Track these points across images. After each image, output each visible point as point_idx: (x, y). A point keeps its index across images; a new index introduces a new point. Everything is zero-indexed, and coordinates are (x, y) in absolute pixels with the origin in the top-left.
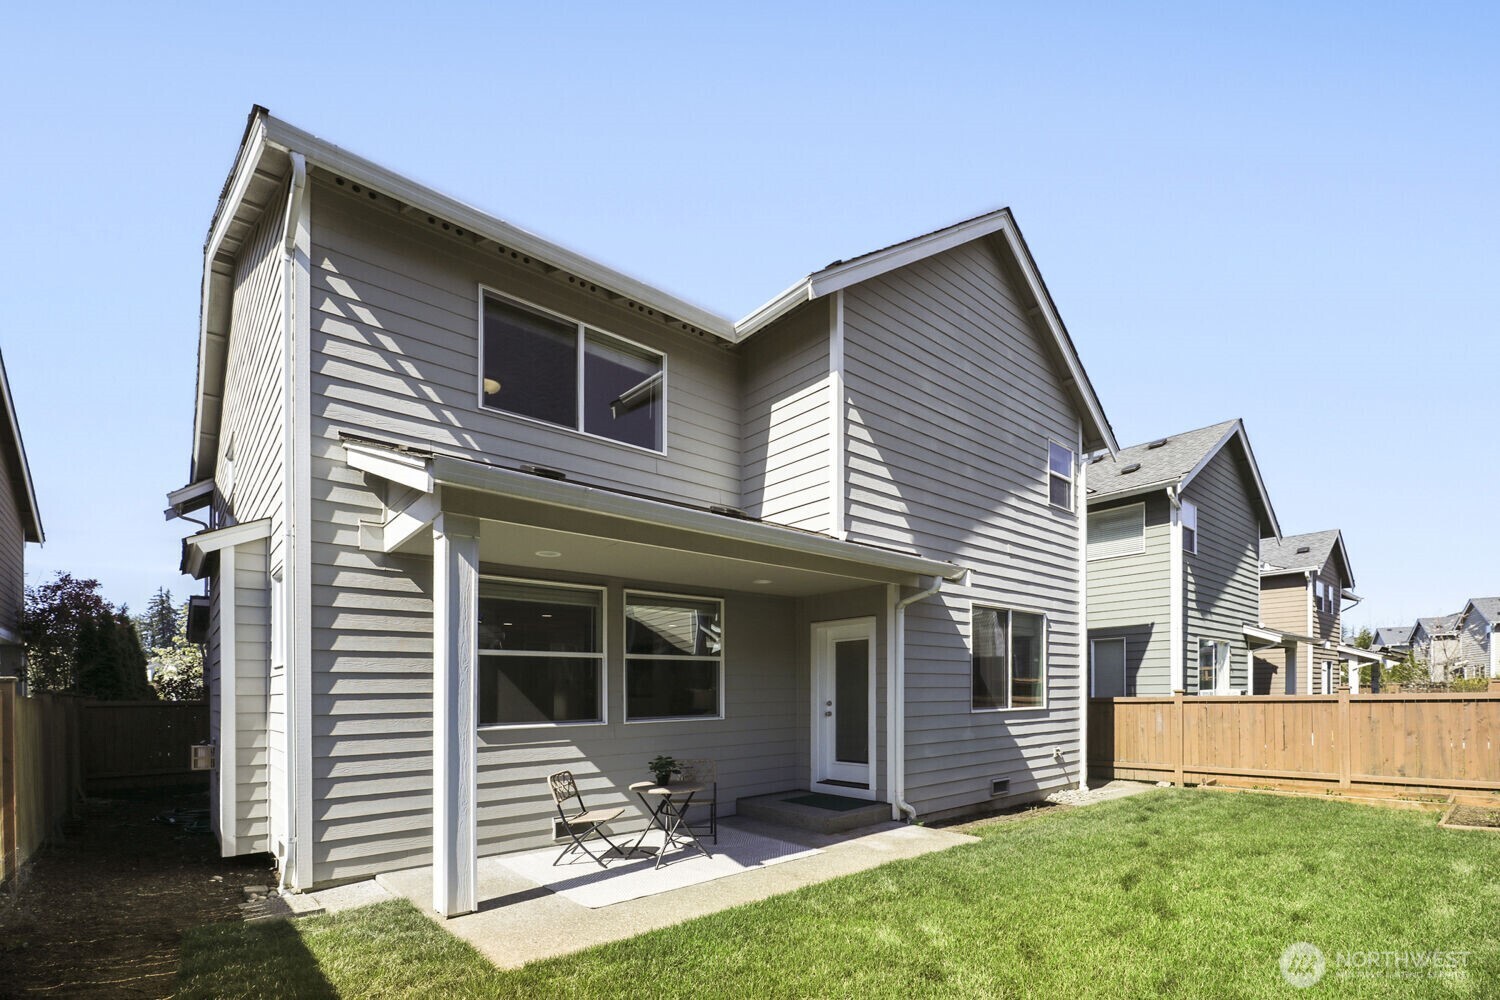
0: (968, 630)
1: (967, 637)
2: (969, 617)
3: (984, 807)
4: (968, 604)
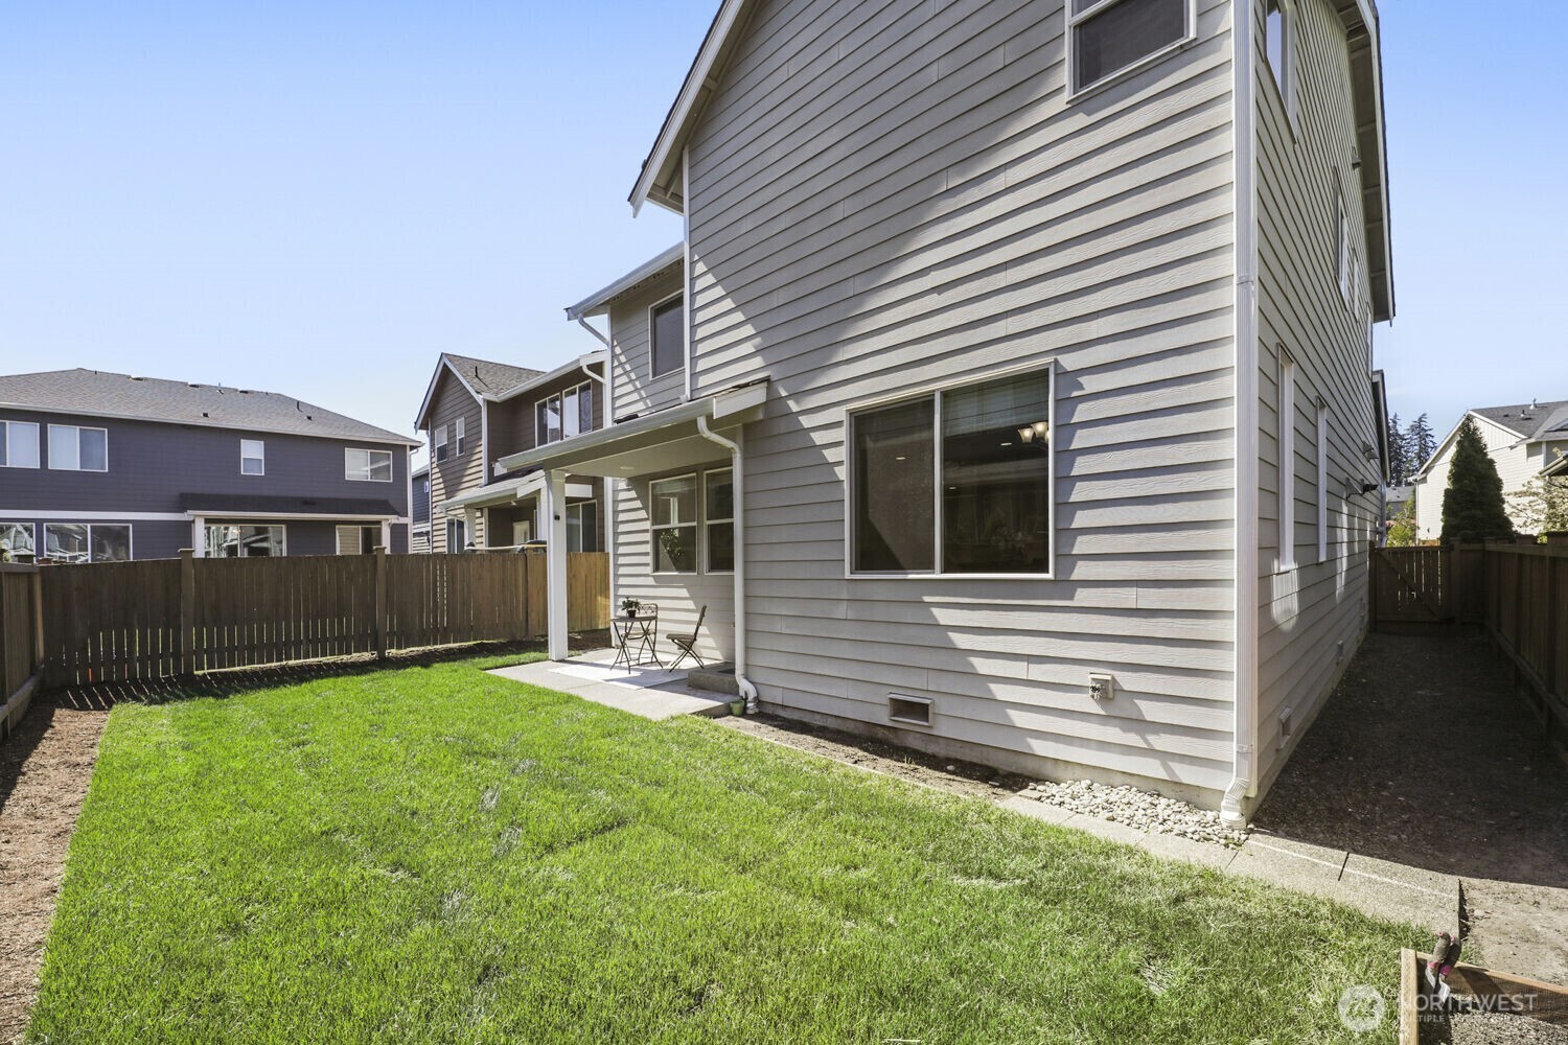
0: (841, 454)
1: (840, 463)
2: (842, 434)
3: (880, 733)
4: (840, 413)
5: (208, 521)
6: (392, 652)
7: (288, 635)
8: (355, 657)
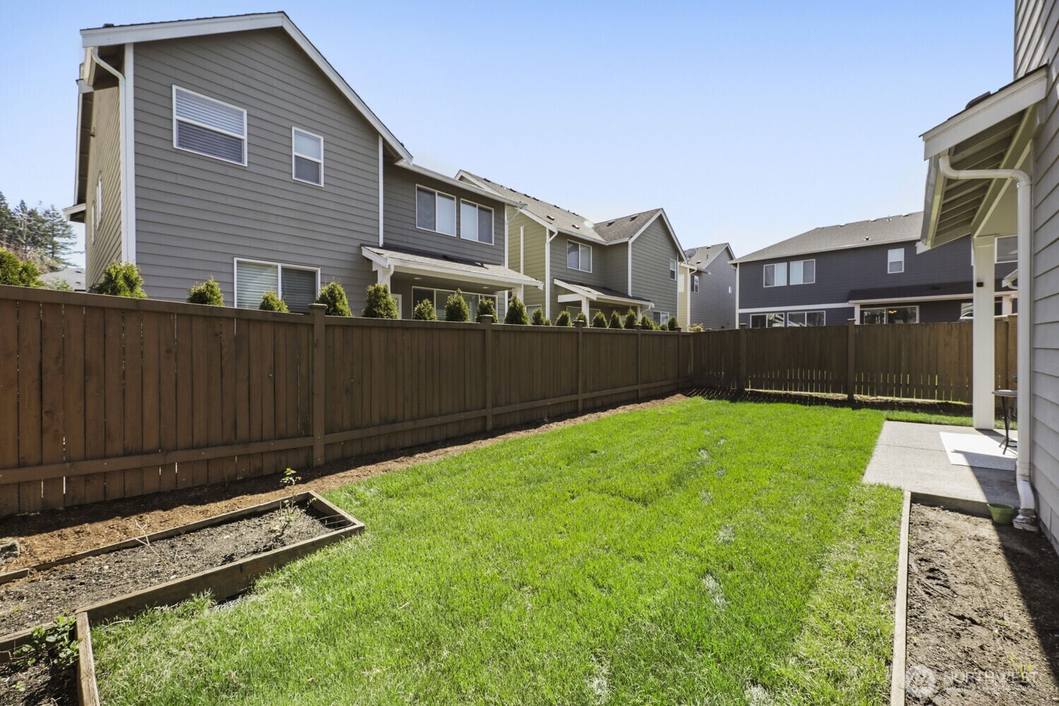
5: (862, 306)
6: (857, 397)
7: (796, 376)
8: (831, 395)
